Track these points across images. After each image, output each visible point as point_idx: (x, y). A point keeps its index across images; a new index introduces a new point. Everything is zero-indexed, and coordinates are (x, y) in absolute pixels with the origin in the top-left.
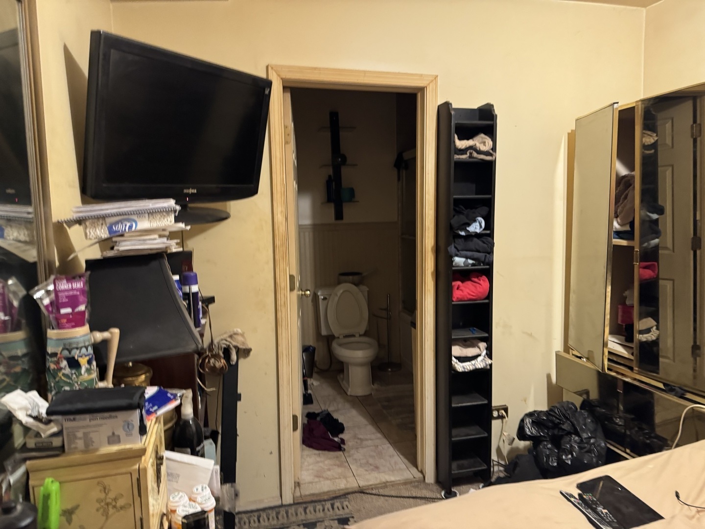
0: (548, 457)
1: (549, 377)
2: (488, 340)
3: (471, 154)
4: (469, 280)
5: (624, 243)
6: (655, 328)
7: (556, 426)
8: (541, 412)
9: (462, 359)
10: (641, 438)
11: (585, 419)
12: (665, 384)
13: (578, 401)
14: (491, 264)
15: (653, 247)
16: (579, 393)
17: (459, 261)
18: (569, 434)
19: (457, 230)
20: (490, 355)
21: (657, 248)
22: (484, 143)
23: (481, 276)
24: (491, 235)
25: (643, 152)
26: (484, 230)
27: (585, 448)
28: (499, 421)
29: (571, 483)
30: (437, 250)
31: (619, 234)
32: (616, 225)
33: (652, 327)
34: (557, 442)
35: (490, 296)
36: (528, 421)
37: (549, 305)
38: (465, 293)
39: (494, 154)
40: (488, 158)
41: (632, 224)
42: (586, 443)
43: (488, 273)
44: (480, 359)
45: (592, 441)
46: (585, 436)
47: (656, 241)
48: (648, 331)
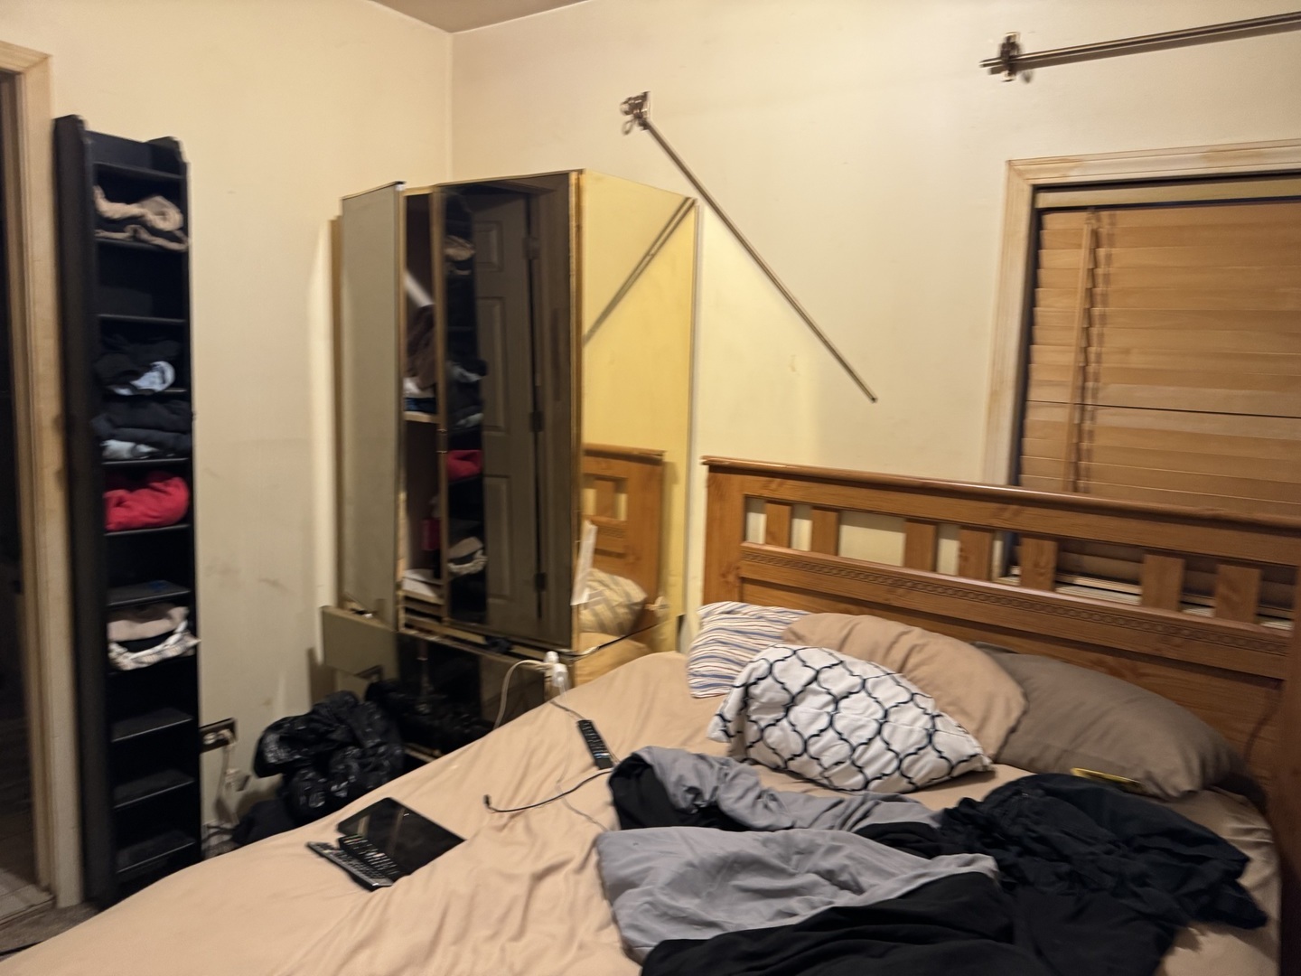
0: (308, 793)
1: (311, 653)
2: (189, 601)
3: (135, 231)
4: (145, 486)
5: (423, 417)
6: (480, 552)
7: (322, 737)
8: (296, 718)
9: (133, 645)
10: (457, 728)
11: (371, 714)
12: (487, 638)
13: (360, 688)
14: (188, 453)
15: (473, 427)
16: (365, 675)
17: (119, 447)
18: (343, 746)
19: (111, 383)
20: (192, 629)
21: (478, 427)
22: (162, 214)
23: (169, 478)
24: (187, 398)
25: (451, 272)
26: (173, 385)
27: (370, 764)
28: (218, 752)
29: (327, 826)
30: (68, 424)
31: (418, 404)
32: (411, 387)
33: (474, 553)
34: (322, 764)
35: (189, 516)
36: (272, 737)
37: (308, 527)
38: (136, 513)
39: (184, 239)
40: (174, 246)
41: (434, 387)
42: (373, 755)
43: (184, 470)
44: (172, 640)
45: (382, 749)
46: (370, 743)
47: (477, 416)
48: (468, 558)
